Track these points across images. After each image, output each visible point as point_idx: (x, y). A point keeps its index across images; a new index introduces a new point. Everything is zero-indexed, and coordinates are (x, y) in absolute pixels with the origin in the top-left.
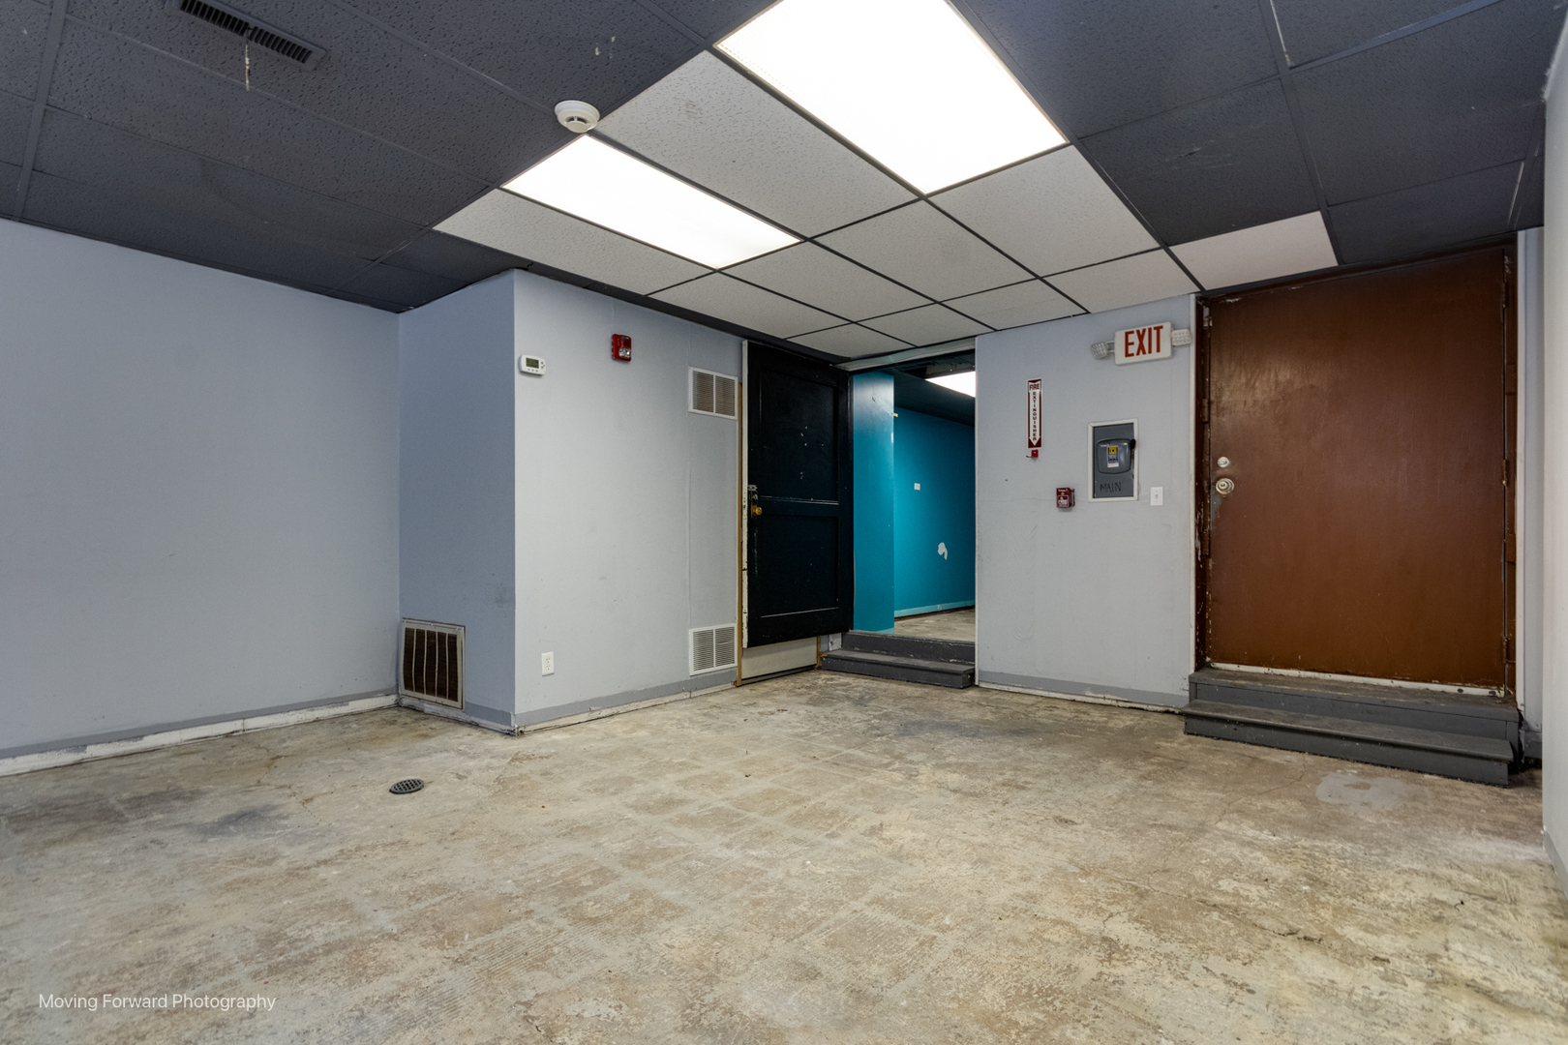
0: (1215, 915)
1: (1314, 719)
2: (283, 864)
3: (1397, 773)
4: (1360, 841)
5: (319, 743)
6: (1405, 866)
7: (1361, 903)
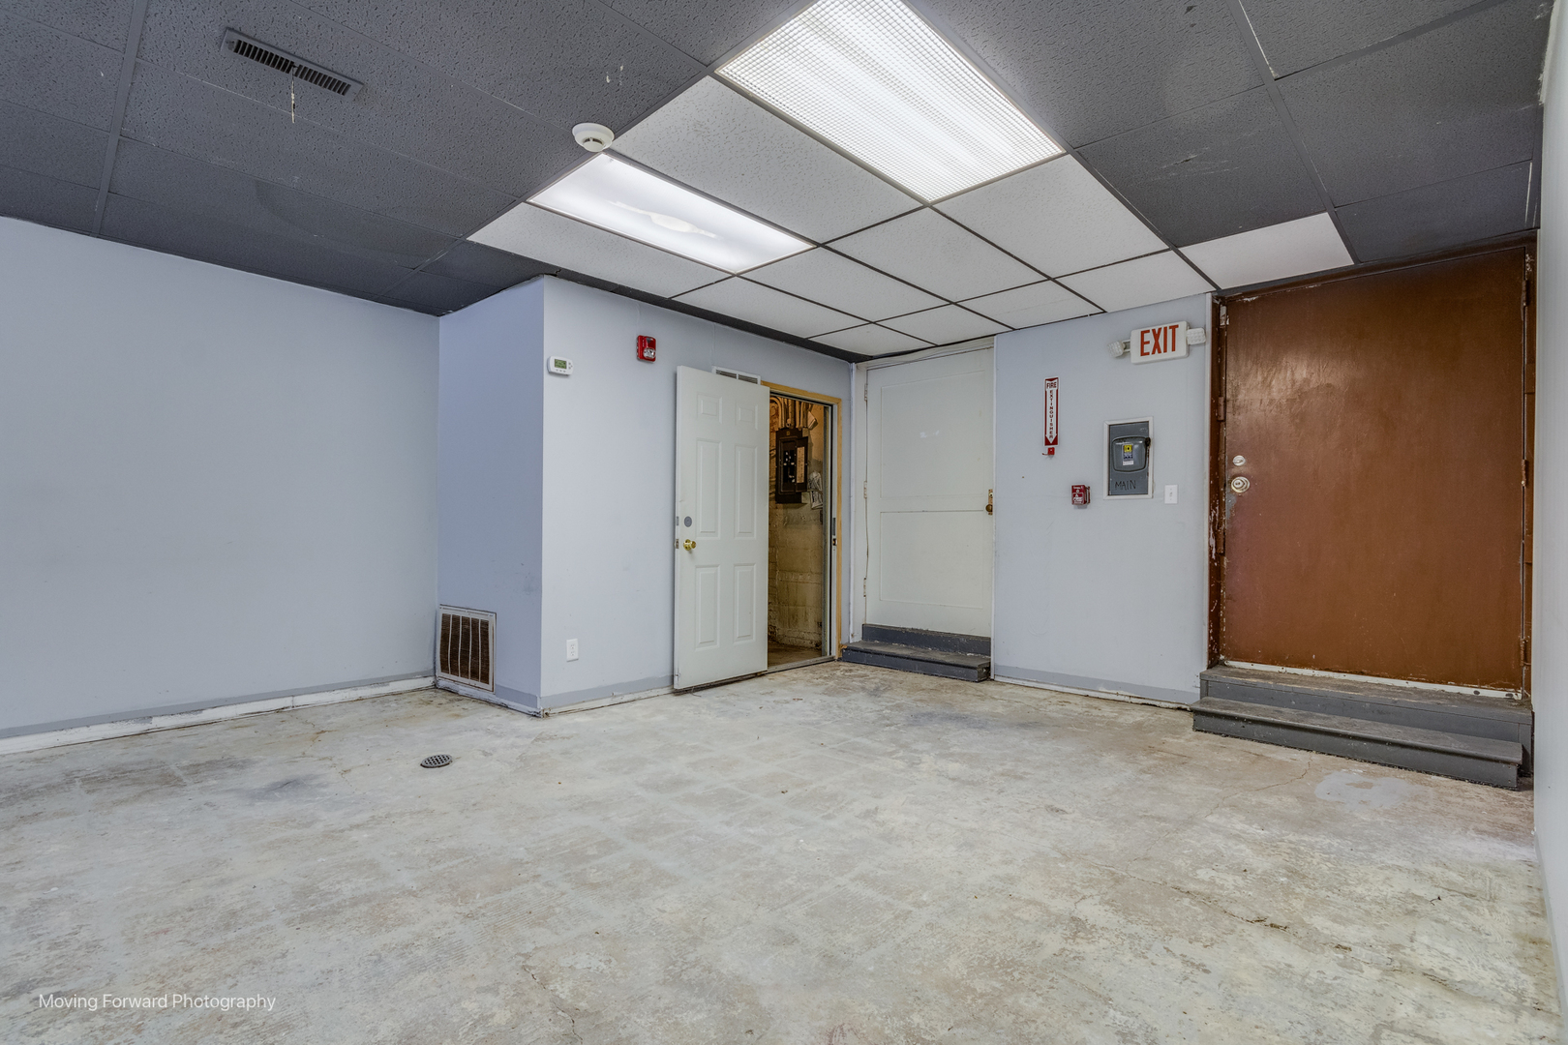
0: (1186, 901)
1: (1324, 718)
2: (319, 827)
3: (1404, 773)
4: (1349, 838)
5: (361, 720)
6: (1390, 862)
7: (1335, 895)
